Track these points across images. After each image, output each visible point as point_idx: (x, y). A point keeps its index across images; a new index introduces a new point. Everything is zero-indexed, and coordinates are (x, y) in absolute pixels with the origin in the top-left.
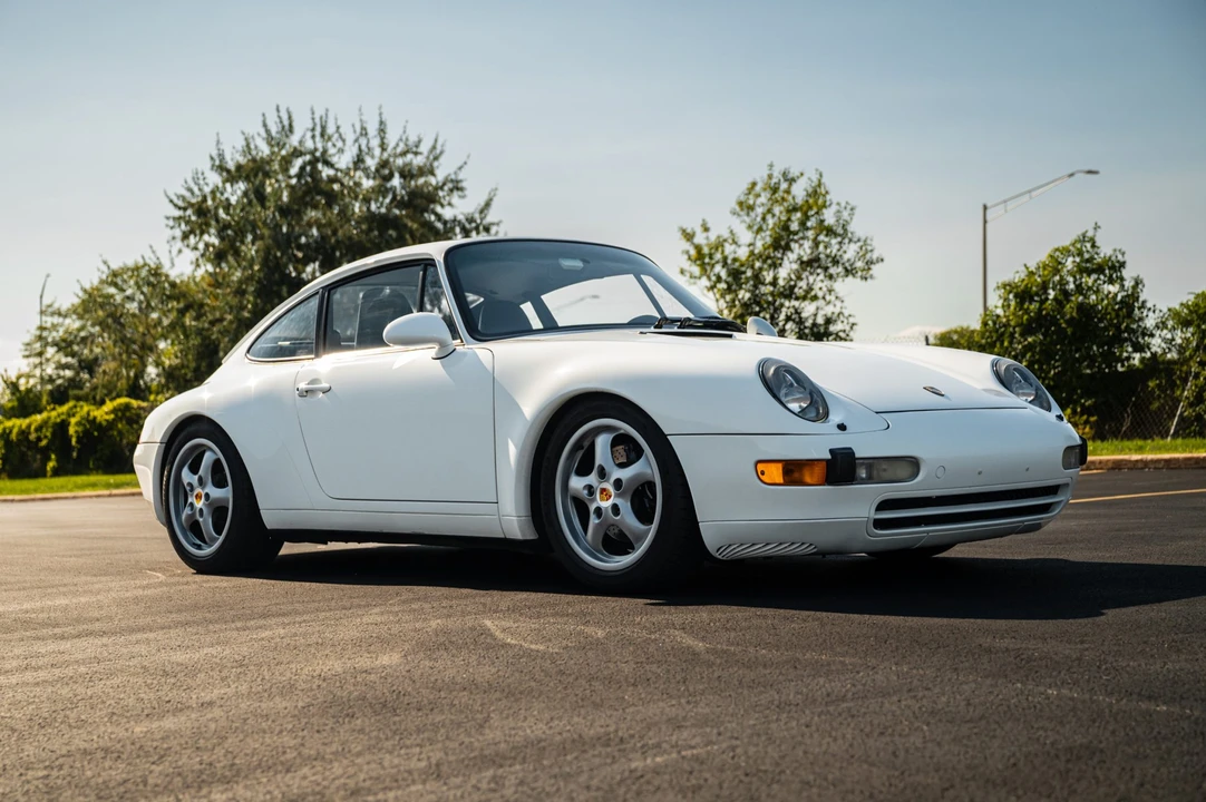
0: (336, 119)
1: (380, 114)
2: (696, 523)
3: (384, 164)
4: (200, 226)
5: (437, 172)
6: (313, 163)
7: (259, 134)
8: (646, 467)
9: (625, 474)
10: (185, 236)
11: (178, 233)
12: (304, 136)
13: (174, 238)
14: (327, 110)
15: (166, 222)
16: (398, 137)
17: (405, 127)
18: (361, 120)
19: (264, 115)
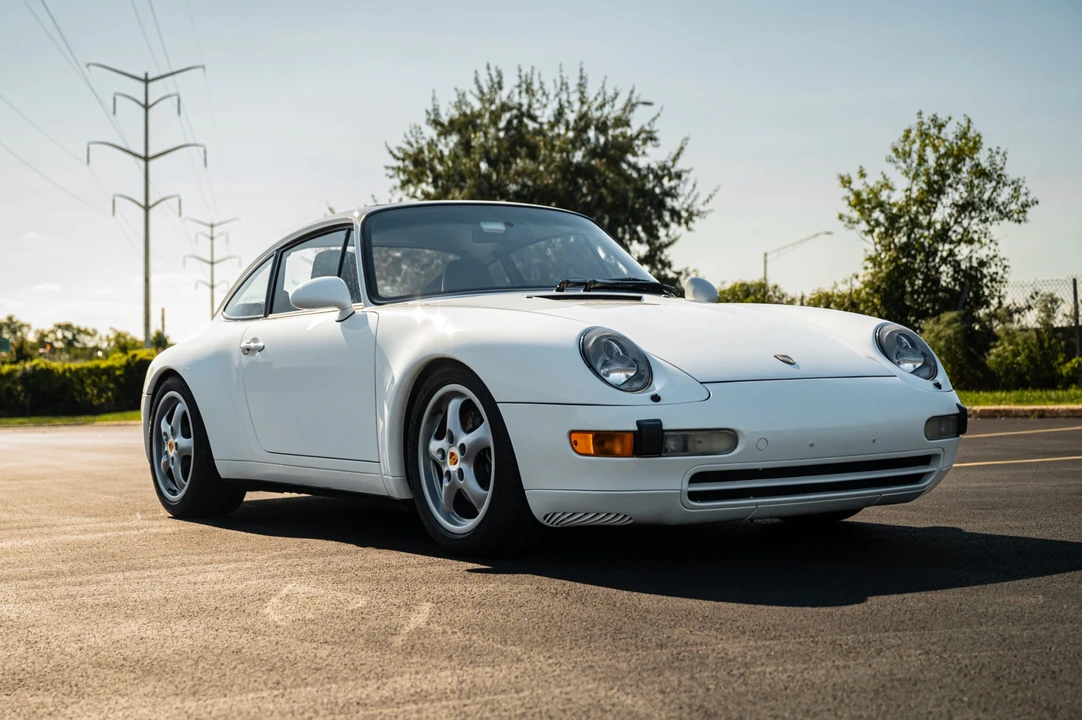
0: (540, 75)
1: (581, 70)
2: (522, 491)
3: (583, 117)
4: (417, 176)
5: (632, 123)
6: (520, 116)
7: (471, 92)
8: (483, 433)
9: (465, 439)
10: (404, 184)
11: (397, 182)
12: (512, 92)
13: (395, 188)
14: (533, 68)
15: (385, 171)
16: (596, 92)
17: (604, 83)
18: (561, 77)
19: (476, 72)
